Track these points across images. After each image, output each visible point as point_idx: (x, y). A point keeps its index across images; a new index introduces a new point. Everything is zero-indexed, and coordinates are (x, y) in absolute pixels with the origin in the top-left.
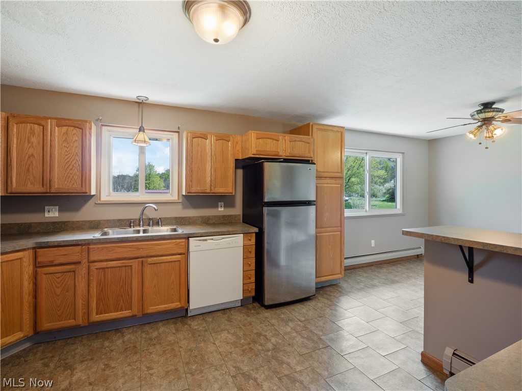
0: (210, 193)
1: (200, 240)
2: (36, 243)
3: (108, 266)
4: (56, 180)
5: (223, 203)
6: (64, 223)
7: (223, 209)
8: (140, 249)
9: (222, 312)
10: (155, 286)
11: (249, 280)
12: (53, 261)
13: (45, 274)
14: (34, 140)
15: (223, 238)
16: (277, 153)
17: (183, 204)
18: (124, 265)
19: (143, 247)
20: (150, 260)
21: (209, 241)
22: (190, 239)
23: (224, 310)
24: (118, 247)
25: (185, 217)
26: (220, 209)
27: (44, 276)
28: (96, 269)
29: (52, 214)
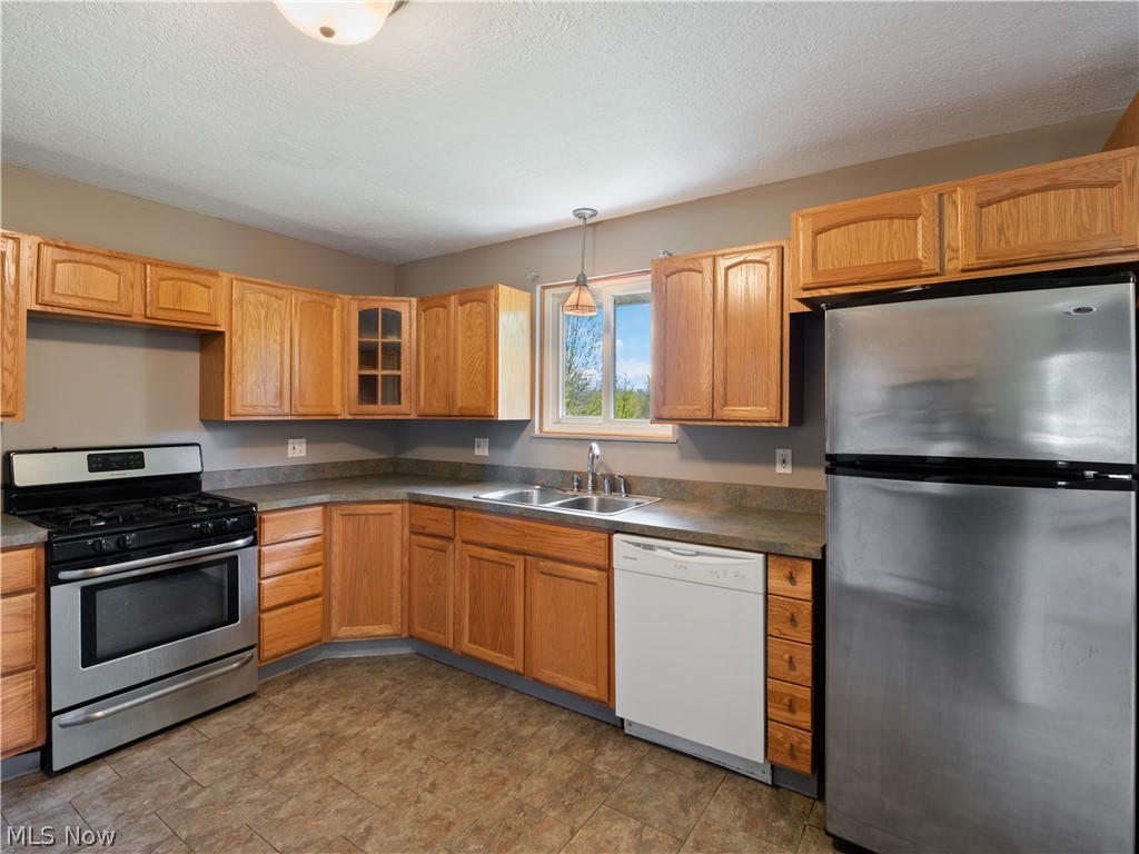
0: (712, 420)
1: (638, 545)
2: (410, 494)
3: (484, 556)
4: (459, 394)
5: (789, 452)
6: (494, 467)
7: (788, 470)
8: (525, 535)
9: (704, 768)
10: (551, 626)
11: (788, 715)
12: (424, 527)
13: (419, 546)
14: (439, 332)
15: (698, 554)
16: (907, 267)
17: (680, 448)
18: (503, 560)
19: (532, 532)
20: (543, 564)
21: (659, 552)
22: (617, 538)
23: (713, 769)
24: (498, 523)
25: (684, 481)
26: (780, 469)
27: (417, 548)
28: (471, 557)
29: (482, 451)
